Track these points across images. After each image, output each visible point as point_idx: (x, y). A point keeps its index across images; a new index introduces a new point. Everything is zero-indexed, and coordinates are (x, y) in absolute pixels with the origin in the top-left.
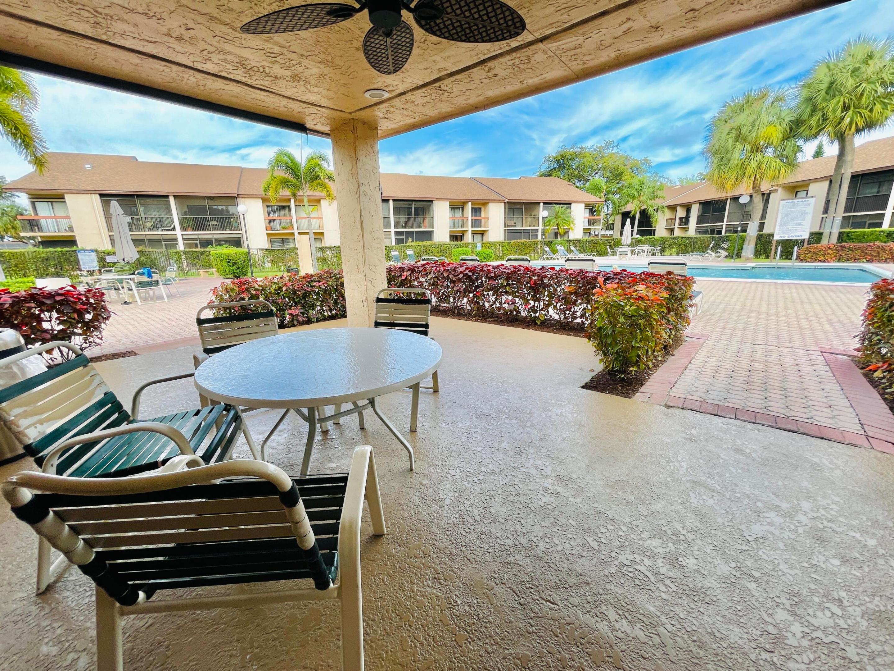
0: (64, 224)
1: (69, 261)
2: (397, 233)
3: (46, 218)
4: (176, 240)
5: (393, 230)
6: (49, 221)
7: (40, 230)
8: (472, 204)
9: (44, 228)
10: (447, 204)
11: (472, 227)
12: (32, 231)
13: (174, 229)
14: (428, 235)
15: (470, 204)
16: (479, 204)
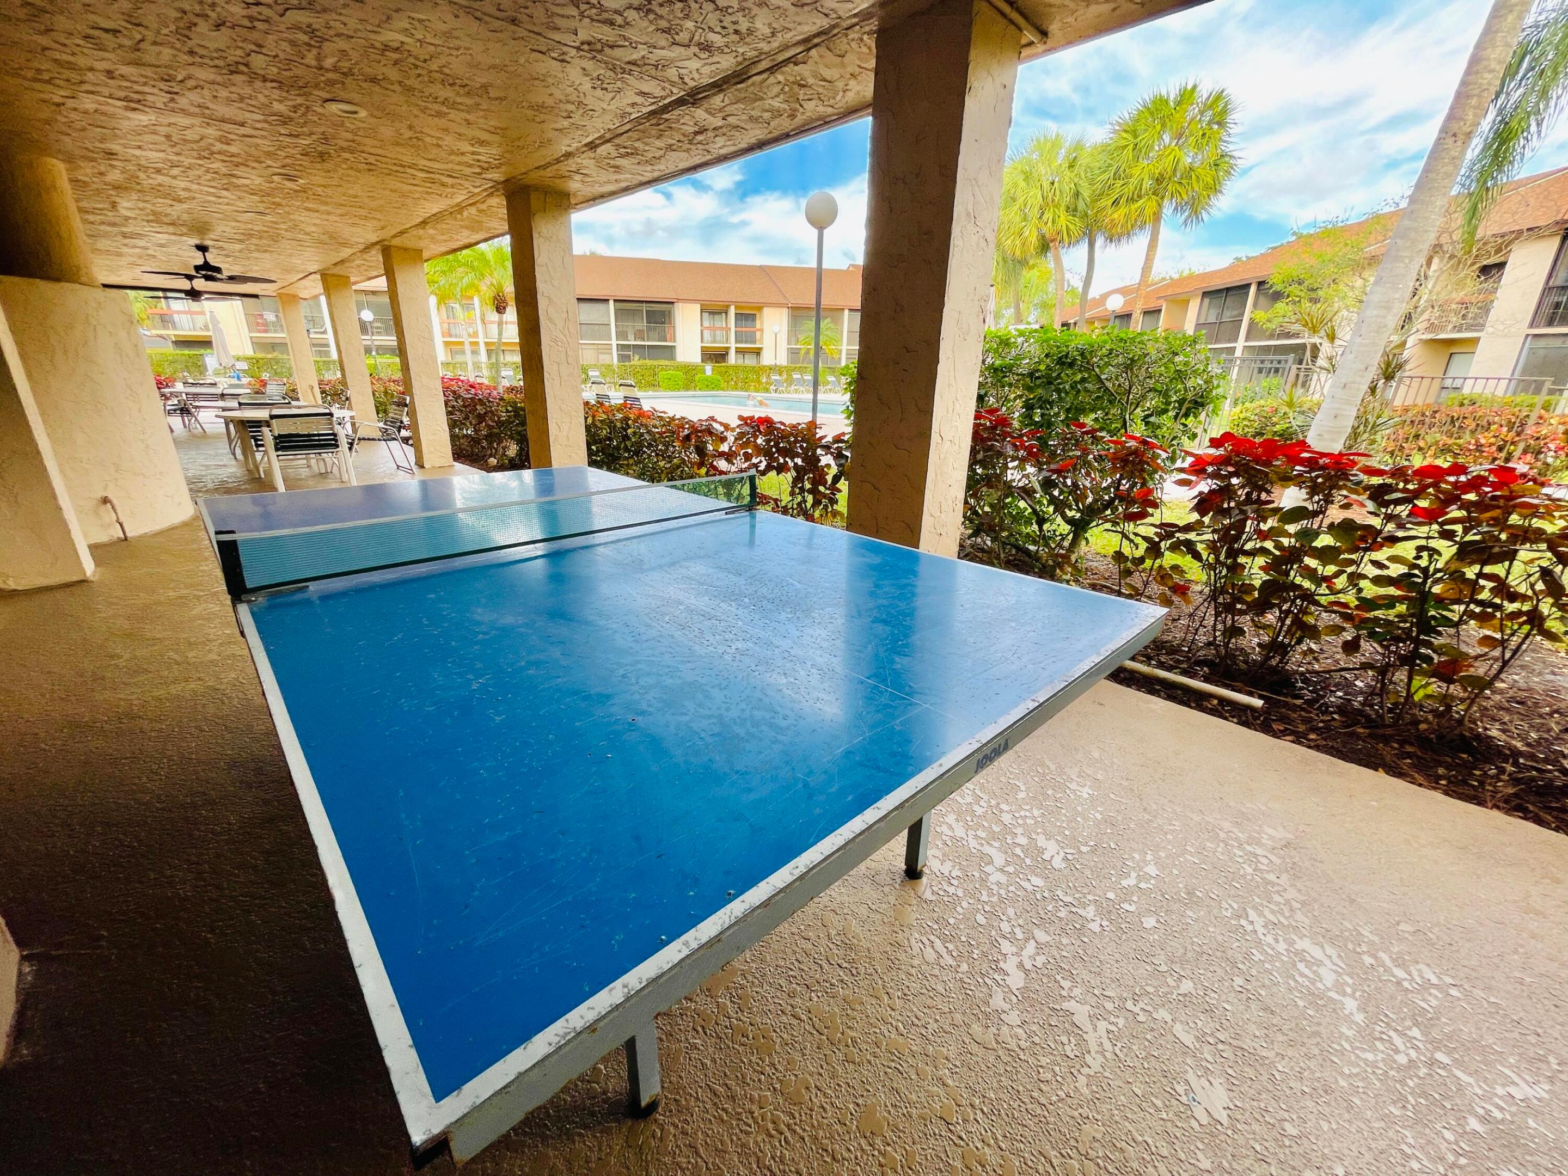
0: (200, 321)
1: (196, 365)
2: (621, 347)
3: (179, 312)
4: (327, 345)
5: (614, 342)
6: (183, 316)
7: (175, 328)
8: (736, 308)
9: (178, 325)
10: (697, 307)
11: (737, 342)
12: (165, 328)
13: (325, 332)
14: (669, 352)
15: (732, 308)
16: (751, 308)
